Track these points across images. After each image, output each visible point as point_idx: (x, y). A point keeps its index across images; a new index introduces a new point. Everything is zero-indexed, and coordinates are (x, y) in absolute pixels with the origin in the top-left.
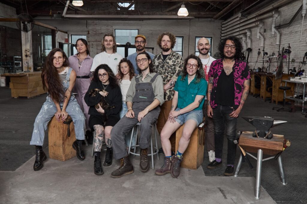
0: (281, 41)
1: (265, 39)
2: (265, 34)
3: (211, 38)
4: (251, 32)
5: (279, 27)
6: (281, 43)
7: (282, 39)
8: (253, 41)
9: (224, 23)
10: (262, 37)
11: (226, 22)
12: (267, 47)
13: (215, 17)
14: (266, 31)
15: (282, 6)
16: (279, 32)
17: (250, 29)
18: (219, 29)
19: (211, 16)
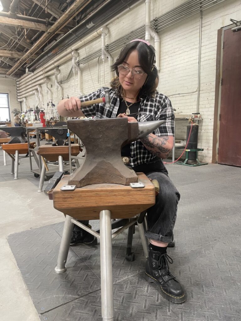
0: (64, 94)
1: (52, 93)
2: (52, 89)
3: (7, 94)
4: (41, 87)
5: (61, 83)
6: (64, 96)
7: (64, 93)
8: (44, 95)
9: (18, 80)
10: (49, 92)
11: (20, 79)
12: (54, 100)
13: (8, 73)
14: (53, 86)
15: (61, 64)
16: (61, 86)
17: (40, 85)
18: (14, 86)
19: (3, 72)
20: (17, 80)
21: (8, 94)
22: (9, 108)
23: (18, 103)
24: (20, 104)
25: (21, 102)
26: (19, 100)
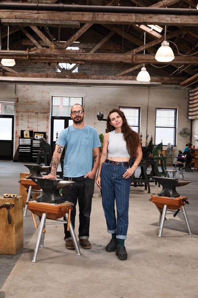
9: (192, 91)
11: (196, 89)
13: (182, 83)
18: (186, 98)
19: (176, 82)
20: (190, 91)
21: (176, 109)
22: (175, 128)
23: (188, 122)
24: (190, 122)
25: (192, 121)
26: (190, 118)
